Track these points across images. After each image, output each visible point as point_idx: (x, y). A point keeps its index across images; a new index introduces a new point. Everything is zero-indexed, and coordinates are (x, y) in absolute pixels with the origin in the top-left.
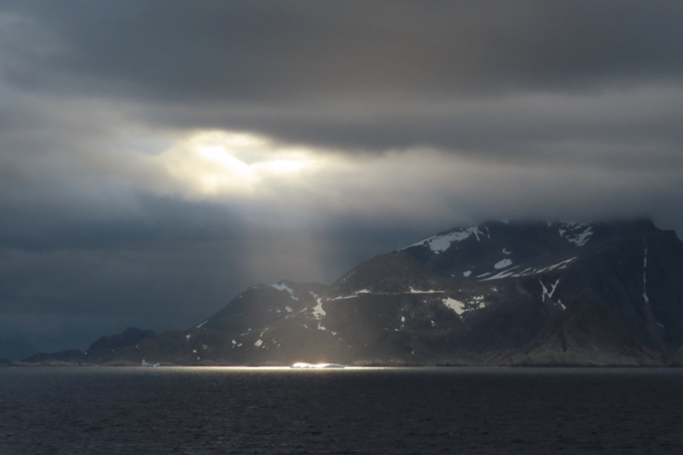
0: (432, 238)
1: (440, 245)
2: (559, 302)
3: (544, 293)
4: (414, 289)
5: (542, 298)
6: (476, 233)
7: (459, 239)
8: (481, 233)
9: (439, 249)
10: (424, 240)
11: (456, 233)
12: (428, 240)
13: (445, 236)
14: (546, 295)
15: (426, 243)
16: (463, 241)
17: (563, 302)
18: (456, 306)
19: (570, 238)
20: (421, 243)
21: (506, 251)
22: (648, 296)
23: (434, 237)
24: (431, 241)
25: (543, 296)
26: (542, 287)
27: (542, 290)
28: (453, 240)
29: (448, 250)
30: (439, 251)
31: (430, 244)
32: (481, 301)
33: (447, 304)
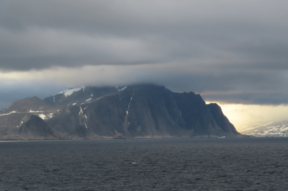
0: (66, 90)
1: (68, 93)
2: (85, 115)
3: (81, 111)
4: (32, 111)
5: (79, 113)
6: (84, 88)
7: (77, 91)
8: (86, 88)
9: (68, 95)
10: (63, 91)
11: (76, 88)
12: (65, 91)
13: (72, 90)
14: (81, 112)
15: (64, 92)
16: (78, 91)
17: (86, 115)
18: (43, 116)
19: (119, 90)
20: (62, 92)
21: (92, 95)
22: (128, 112)
23: (68, 90)
24: (66, 91)
25: (80, 113)
26: (80, 109)
27: (80, 110)
28: (74, 91)
29: (71, 95)
30: (67, 95)
31: (65, 93)
32: (51, 115)
33: (40, 116)
